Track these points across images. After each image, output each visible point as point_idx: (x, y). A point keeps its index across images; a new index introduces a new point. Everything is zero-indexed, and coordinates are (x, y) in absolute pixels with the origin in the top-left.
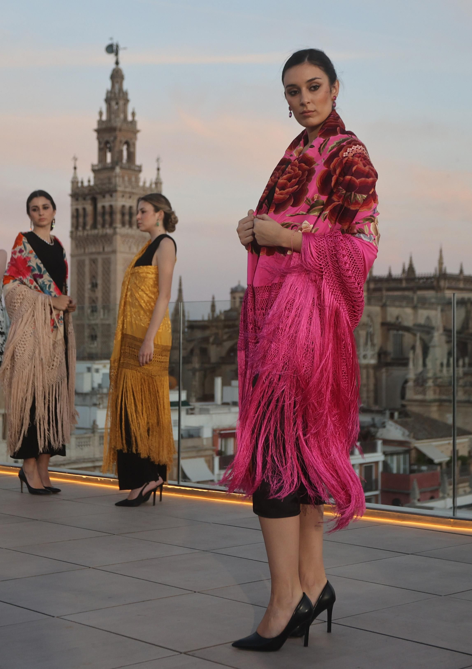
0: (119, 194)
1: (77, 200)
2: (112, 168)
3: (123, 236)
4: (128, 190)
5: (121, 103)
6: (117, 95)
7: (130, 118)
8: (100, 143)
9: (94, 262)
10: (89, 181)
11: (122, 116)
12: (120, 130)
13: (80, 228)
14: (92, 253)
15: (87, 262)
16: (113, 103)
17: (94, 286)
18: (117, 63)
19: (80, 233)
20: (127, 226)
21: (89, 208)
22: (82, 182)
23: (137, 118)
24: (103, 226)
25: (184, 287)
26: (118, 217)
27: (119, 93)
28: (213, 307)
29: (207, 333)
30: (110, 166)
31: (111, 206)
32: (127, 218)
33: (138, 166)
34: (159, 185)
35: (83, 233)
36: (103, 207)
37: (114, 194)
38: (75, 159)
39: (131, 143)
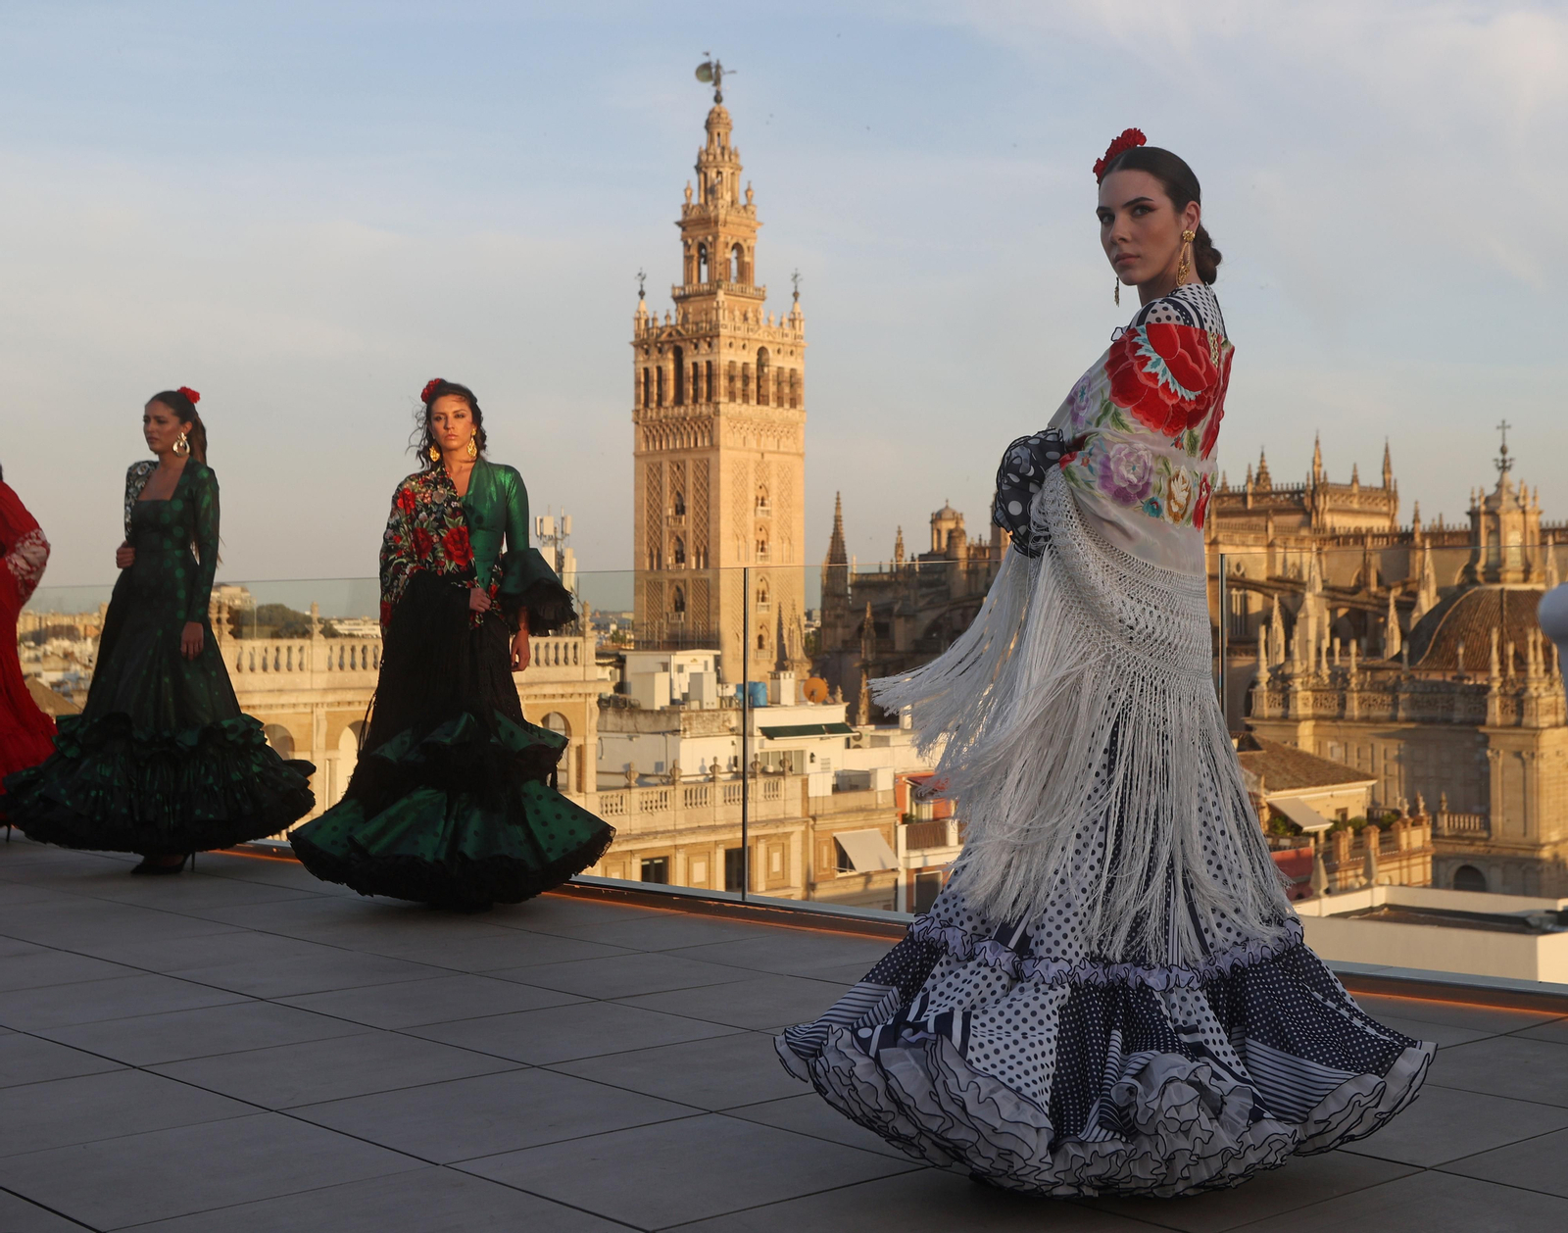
0: (724, 341)
1: (647, 352)
2: (712, 294)
3: (730, 419)
4: (739, 333)
5: (727, 171)
6: (719, 158)
7: (742, 201)
8: (687, 246)
9: (680, 466)
10: (667, 317)
11: (728, 197)
12: (725, 223)
13: (653, 405)
14: (675, 450)
15: (666, 467)
16: (712, 174)
17: (680, 510)
18: (718, 99)
19: (652, 414)
20: (739, 401)
21: (670, 367)
22: (654, 319)
23: (754, 201)
24: (695, 400)
25: (844, 513)
26: (723, 383)
27: (723, 154)
28: (899, 546)
29: (888, 596)
30: (706, 288)
31: (709, 363)
32: (739, 384)
33: (759, 290)
34: (797, 323)
35: (658, 413)
36: (695, 365)
37: (715, 341)
38: (642, 277)
39: (745, 247)
